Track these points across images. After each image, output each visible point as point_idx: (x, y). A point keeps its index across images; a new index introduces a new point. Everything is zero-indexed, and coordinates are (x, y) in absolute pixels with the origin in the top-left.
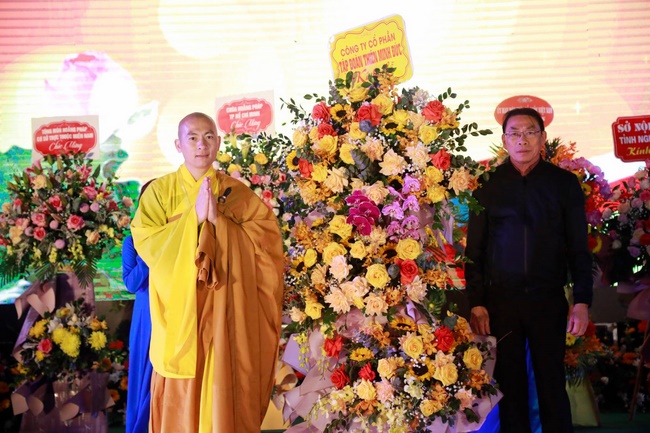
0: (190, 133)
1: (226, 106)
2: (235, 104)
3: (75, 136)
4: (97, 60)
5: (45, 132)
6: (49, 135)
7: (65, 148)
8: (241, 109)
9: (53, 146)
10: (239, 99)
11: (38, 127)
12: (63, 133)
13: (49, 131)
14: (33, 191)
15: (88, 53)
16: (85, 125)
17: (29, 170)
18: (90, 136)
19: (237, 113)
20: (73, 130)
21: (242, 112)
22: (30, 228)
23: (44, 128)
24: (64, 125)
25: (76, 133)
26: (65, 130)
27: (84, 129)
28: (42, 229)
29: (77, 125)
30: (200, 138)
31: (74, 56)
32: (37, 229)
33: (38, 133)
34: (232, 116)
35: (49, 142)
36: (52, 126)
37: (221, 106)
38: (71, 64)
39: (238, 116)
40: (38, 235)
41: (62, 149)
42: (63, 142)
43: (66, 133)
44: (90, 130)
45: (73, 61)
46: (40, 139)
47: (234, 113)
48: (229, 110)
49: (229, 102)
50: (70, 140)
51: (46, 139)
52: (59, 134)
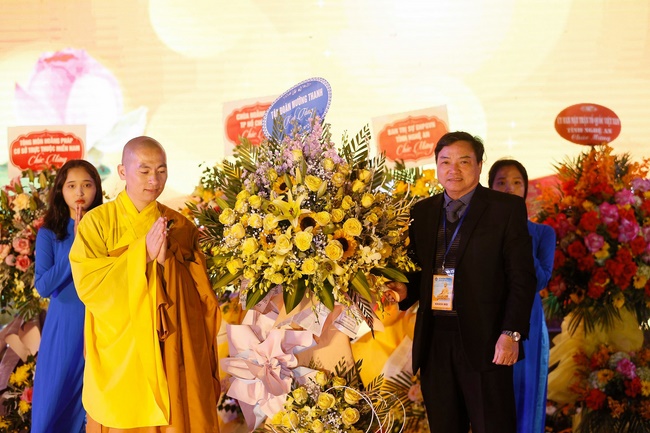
0: (143, 166)
1: (236, 113)
2: (246, 110)
3: (59, 149)
4: (77, 59)
5: (24, 143)
6: (28, 146)
7: (47, 162)
8: (253, 115)
9: (33, 160)
10: (251, 103)
11: (15, 138)
12: (44, 145)
13: (28, 142)
14: (14, 213)
15: (66, 51)
16: (70, 136)
17: (7, 188)
18: (76, 148)
19: (249, 120)
20: (56, 141)
21: (255, 119)
22: (12, 257)
23: (22, 138)
24: (46, 135)
25: (60, 145)
26: (47, 141)
27: (70, 140)
28: (26, 257)
29: (60, 135)
30: (152, 172)
31: (50, 54)
32: (20, 258)
33: (16, 145)
34: (243, 125)
35: (28, 155)
36: (32, 136)
37: (230, 112)
38: (45, 64)
39: (250, 124)
40: (21, 264)
41: (44, 163)
42: (45, 155)
43: (48, 145)
44: (76, 142)
45: (48, 60)
46: (17, 151)
47: (246, 121)
48: (240, 117)
49: (239, 107)
50: (53, 153)
51: (24, 151)
52: (40, 145)
